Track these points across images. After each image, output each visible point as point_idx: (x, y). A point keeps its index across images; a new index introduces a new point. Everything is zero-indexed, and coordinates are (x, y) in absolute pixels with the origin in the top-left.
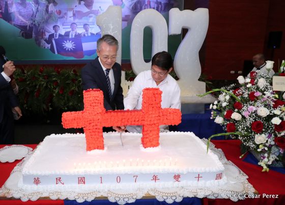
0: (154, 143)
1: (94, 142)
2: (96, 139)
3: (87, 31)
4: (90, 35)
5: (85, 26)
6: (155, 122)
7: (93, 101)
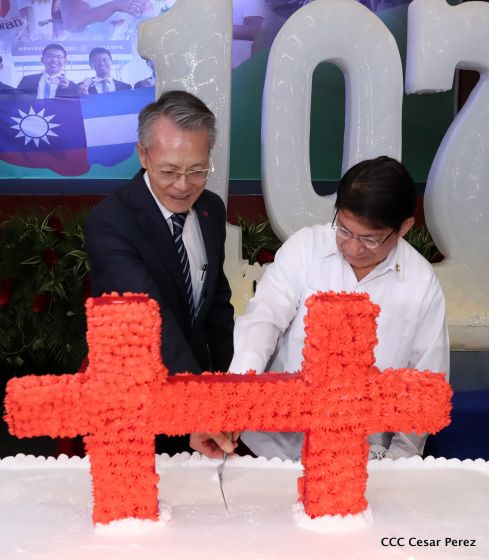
0: (346, 498)
1: (122, 490)
2: (130, 480)
3: (101, 73)
4: (112, 88)
5: (98, 57)
6: (354, 420)
7: (121, 339)
